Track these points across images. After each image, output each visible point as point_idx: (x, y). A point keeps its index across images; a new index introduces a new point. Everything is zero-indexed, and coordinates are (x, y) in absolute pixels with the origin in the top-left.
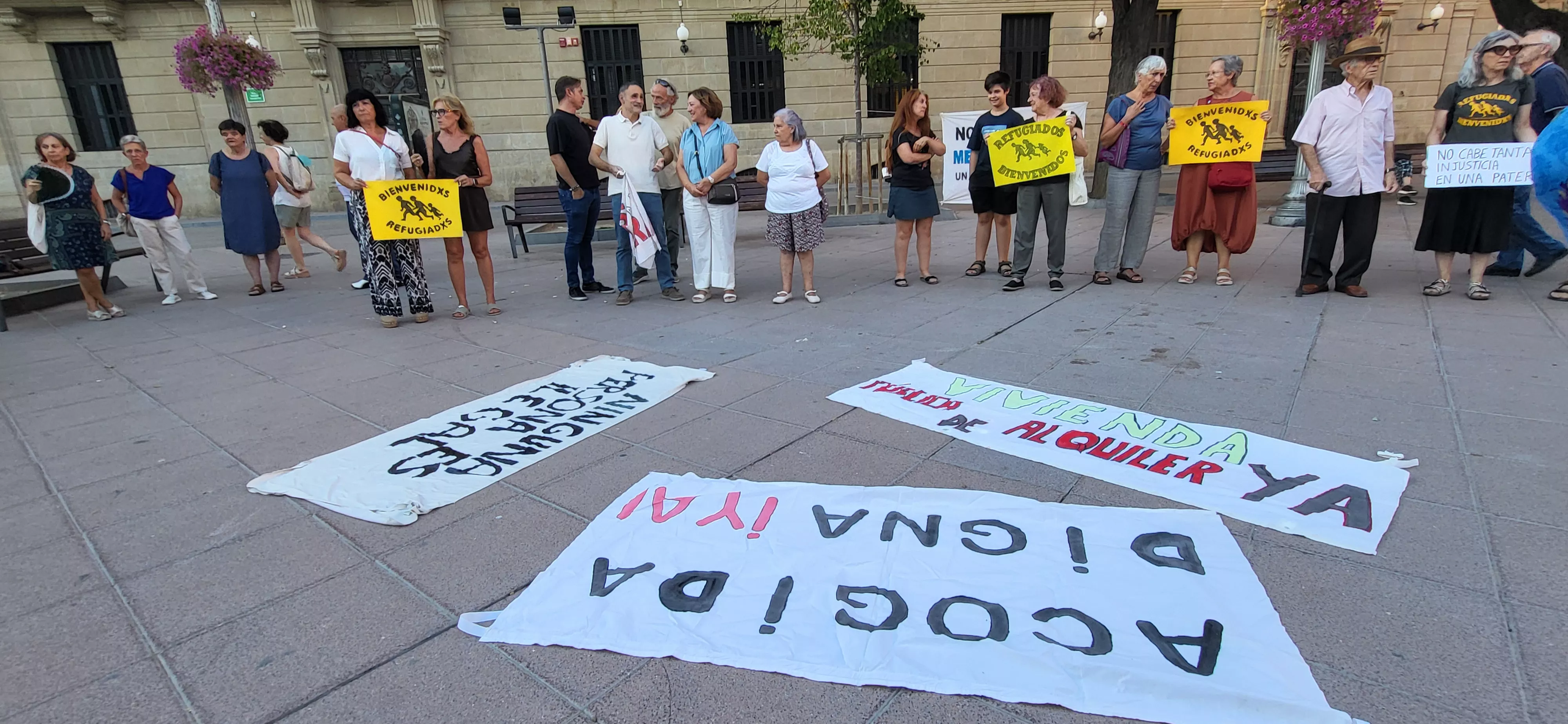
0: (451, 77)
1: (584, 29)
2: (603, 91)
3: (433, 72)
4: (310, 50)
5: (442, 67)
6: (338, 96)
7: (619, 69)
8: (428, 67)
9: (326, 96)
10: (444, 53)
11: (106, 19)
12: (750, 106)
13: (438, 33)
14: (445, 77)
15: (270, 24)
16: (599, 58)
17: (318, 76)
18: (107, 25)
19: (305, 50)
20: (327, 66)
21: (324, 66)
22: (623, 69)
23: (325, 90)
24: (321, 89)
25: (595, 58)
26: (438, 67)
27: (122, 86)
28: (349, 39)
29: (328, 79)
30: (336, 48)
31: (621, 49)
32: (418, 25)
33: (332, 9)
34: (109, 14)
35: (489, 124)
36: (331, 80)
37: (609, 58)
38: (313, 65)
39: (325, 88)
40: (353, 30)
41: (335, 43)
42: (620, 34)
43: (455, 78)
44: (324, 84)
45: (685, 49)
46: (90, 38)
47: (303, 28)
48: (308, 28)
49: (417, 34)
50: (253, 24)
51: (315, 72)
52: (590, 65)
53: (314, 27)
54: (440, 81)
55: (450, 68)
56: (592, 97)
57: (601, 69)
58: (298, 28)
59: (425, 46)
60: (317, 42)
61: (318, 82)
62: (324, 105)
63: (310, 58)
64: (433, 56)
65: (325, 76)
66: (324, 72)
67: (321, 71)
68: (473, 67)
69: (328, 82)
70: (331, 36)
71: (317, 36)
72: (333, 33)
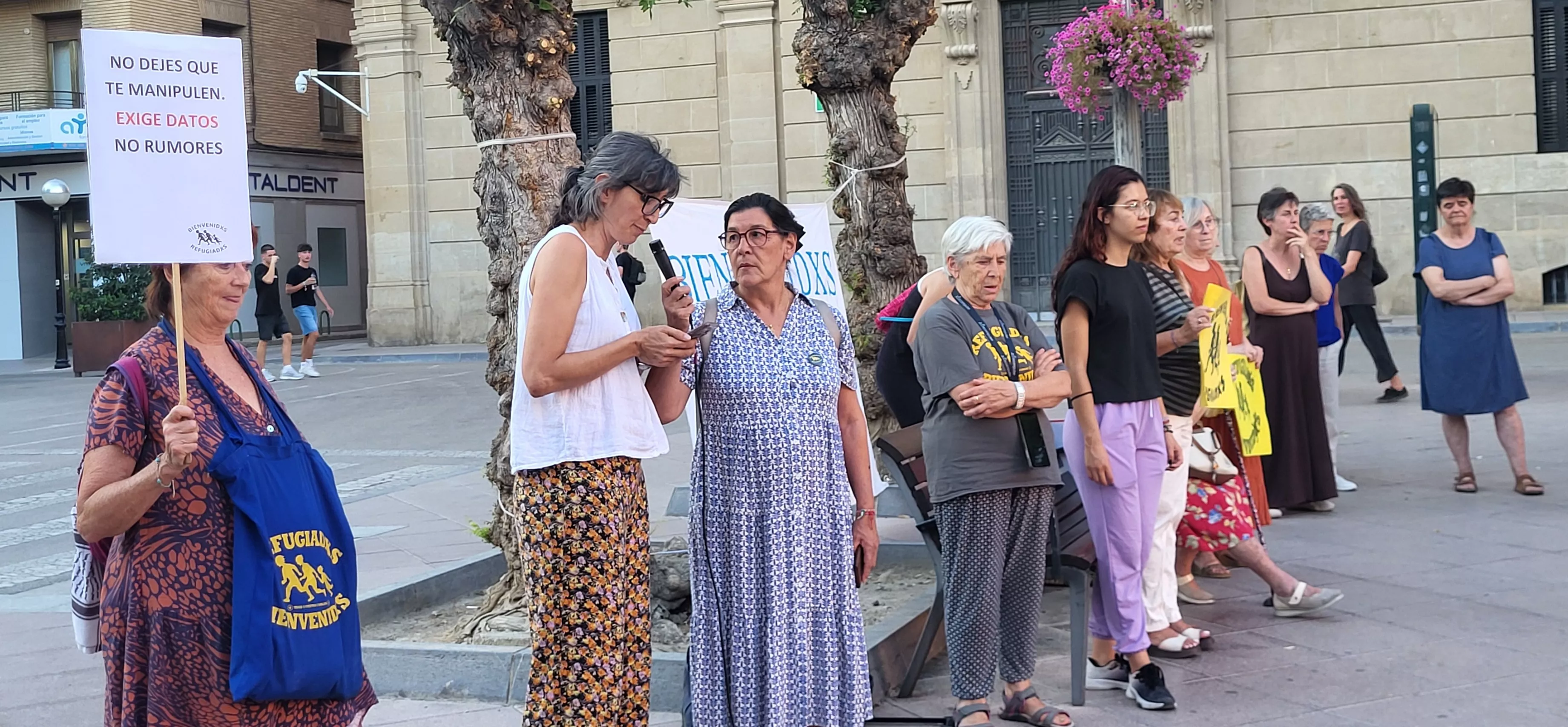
0: (1222, 47)
4: (952, 8)
5: (1208, 29)
6: (986, 95)
9: (965, 96)
14: (1210, 48)
17: (954, 58)
19: (943, 8)
20: (977, 36)
21: (971, 37)
23: (964, 83)
24: (957, 81)
26: (1201, 28)
27: (607, 87)
29: (973, 62)
35: (1290, 144)
36: (979, 63)
38: (952, 35)
39: (964, 78)
43: (1228, 48)
44: (963, 72)
51: (953, 50)
54: (1199, 56)
55: (1222, 28)
56: (1542, 76)
61: (954, 66)
62: (958, 114)
63: (948, 23)
64: (1194, 6)
65: (970, 57)
66: (971, 48)
67: (965, 47)
68: (1272, 24)
69: (972, 67)
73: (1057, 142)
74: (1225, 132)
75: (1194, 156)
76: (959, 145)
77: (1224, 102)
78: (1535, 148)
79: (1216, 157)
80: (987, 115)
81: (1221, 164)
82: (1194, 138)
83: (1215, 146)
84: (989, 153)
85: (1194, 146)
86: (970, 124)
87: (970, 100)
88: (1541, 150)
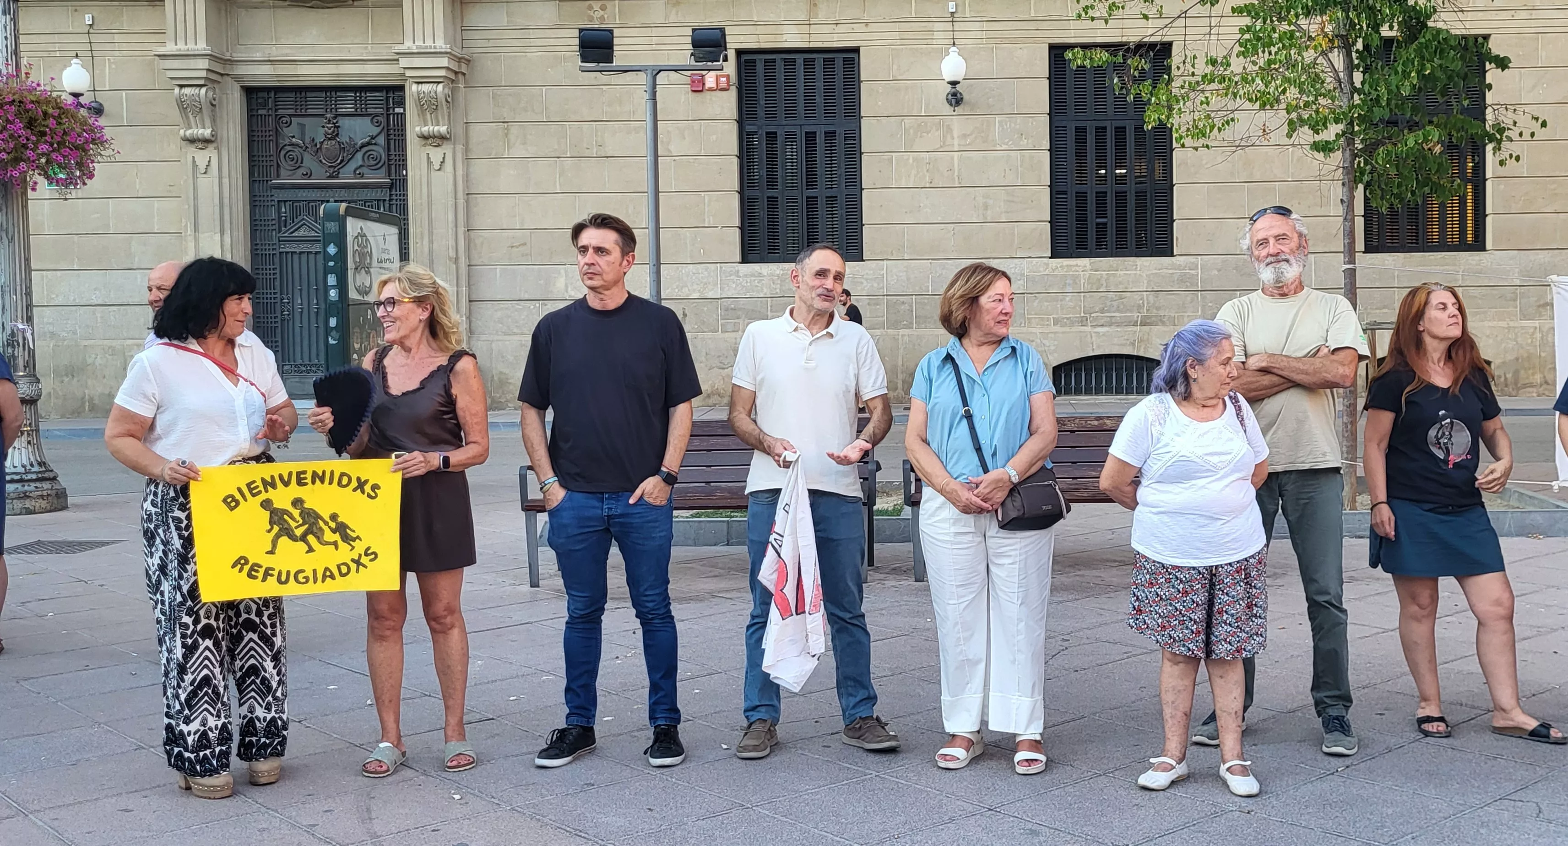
0: (460, 148)
1: (744, 57)
2: (772, 182)
3: (424, 137)
4: (187, 91)
5: (443, 129)
6: (226, 181)
7: (811, 137)
8: (414, 127)
9: (203, 180)
10: (451, 101)
12: (1092, 220)
13: (444, 62)
14: (447, 148)
15: (117, 38)
16: (771, 115)
17: (192, 141)
19: (177, 90)
20: (214, 121)
21: (208, 122)
22: (820, 139)
23: (202, 167)
24: (195, 166)
25: (761, 112)
26: (436, 128)
28: (266, 69)
29: (211, 147)
30: (237, 87)
31: (819, 99)
32: (408, 45)
33: (243, 12)
35: (525, 244)
36: (217, 148)
37: (790, 114)
38: (188, 118)
39: (202, 165)
40: (276, 53)
41: (237, 78)
42: (819, 66)
43: (467, 150)
44: (202, 157)
45: (956, 99)
47: (182, 47)
48: (191, 47)
49: (404, 62)
50: (85, 38)
51: (189, 133)
52: (749, 128)
53: (202, 46)
54: (436, 155)
55: (459, 130)
56: (748, 193)
57: (771, 136)
58: (170, 48)
59: (414, 87)
60: (203, 74)
61: (191, 151)
62: (195, 198)
63: (183, 106)
64: (429, 106)
65: (207, 141)
66: (207, 132)
67: (201, 131)
68: (507, 129)
69: (211, 152)
70: (231, 62)
71: (204, 64)
72: (237, 56)
73: (302, 232)
74: (461, 230)
75: (431, 252)
76: (196, 229)
77: (461, 201)
78: (738, 258)
79: (452, 254)
80: (226, 201)
81: (456, 260)
82: (431, 233)
83: (452, 242)
84: (227, 239)
85: (431, 242)
86: (208, 209)
87: (208, 185)
88: (745, 260)
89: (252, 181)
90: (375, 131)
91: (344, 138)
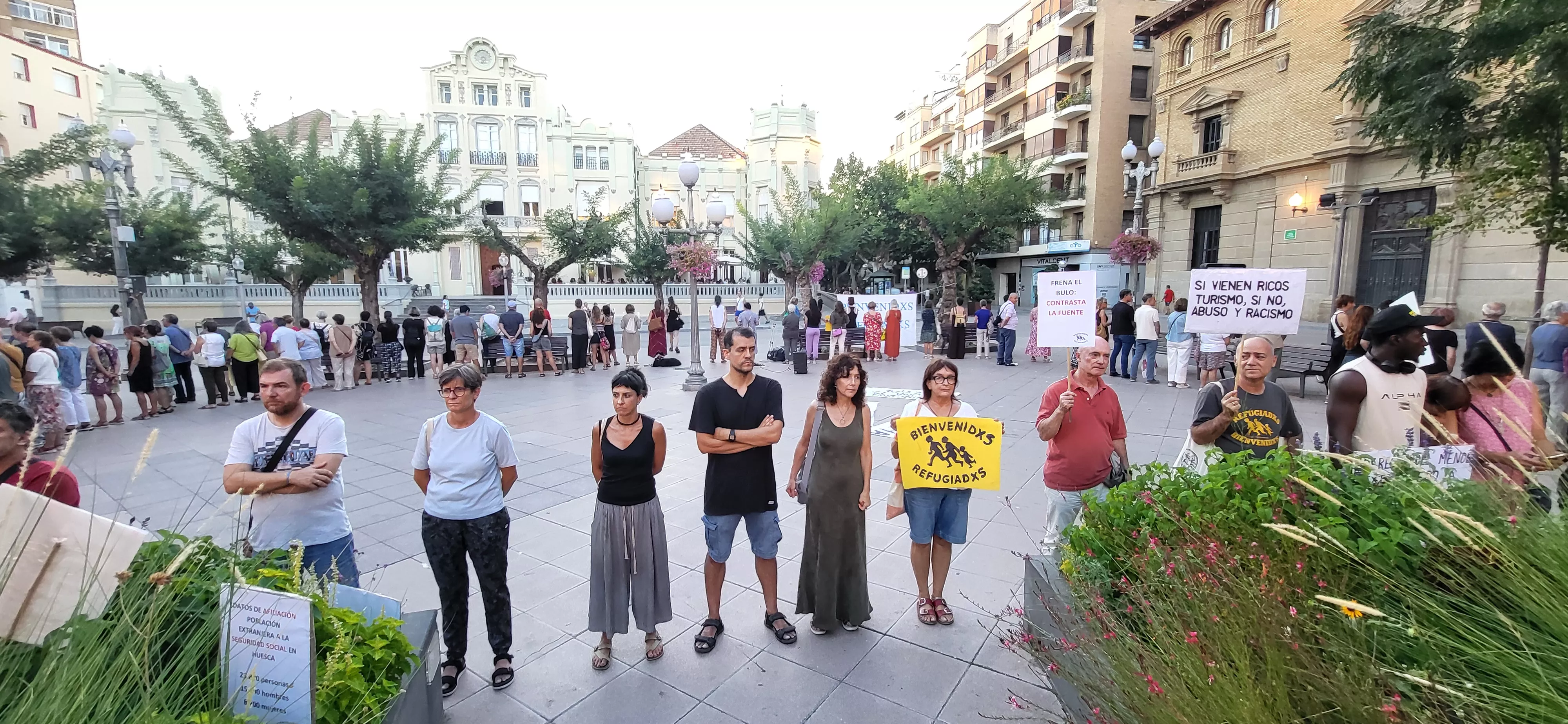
3: (1443, 208)
5: (1452, 204)
6: (1351, 233)
8: (1439, 204)
11: (1220, 193)
13: (1451, 174)
15: (1316, 183)
18: (1220, 196)
26: (1448, 204)
27: (1219, 231)
28: (1373, 187)
30: (1360, 195)
33: (1361, 168)
34: (1222, 189)
40: (1377, 180)
41: (1359, 192)
46: (1212, 204)
48: (1336, 184)
49: (1432, 177)
50: (1304, 185)
53: (1342, 182)
58: (1329, 185)
59: (1439, 186)
60: (1342, 193)
64: (1445, 194)
70: (1357, 186)
71: (1342, 189)
72: (1360, 184)
73: (1382, 252)
74: (1458, 248)
79: (1450, 259)
80: (1349, 241)
81: (1452, 262)
82: (1440, 251)
83: (1450, 254)
85: (1440, 254)
89: (1363, 233)
90: (1424, 206)
91: (1408, 210)
